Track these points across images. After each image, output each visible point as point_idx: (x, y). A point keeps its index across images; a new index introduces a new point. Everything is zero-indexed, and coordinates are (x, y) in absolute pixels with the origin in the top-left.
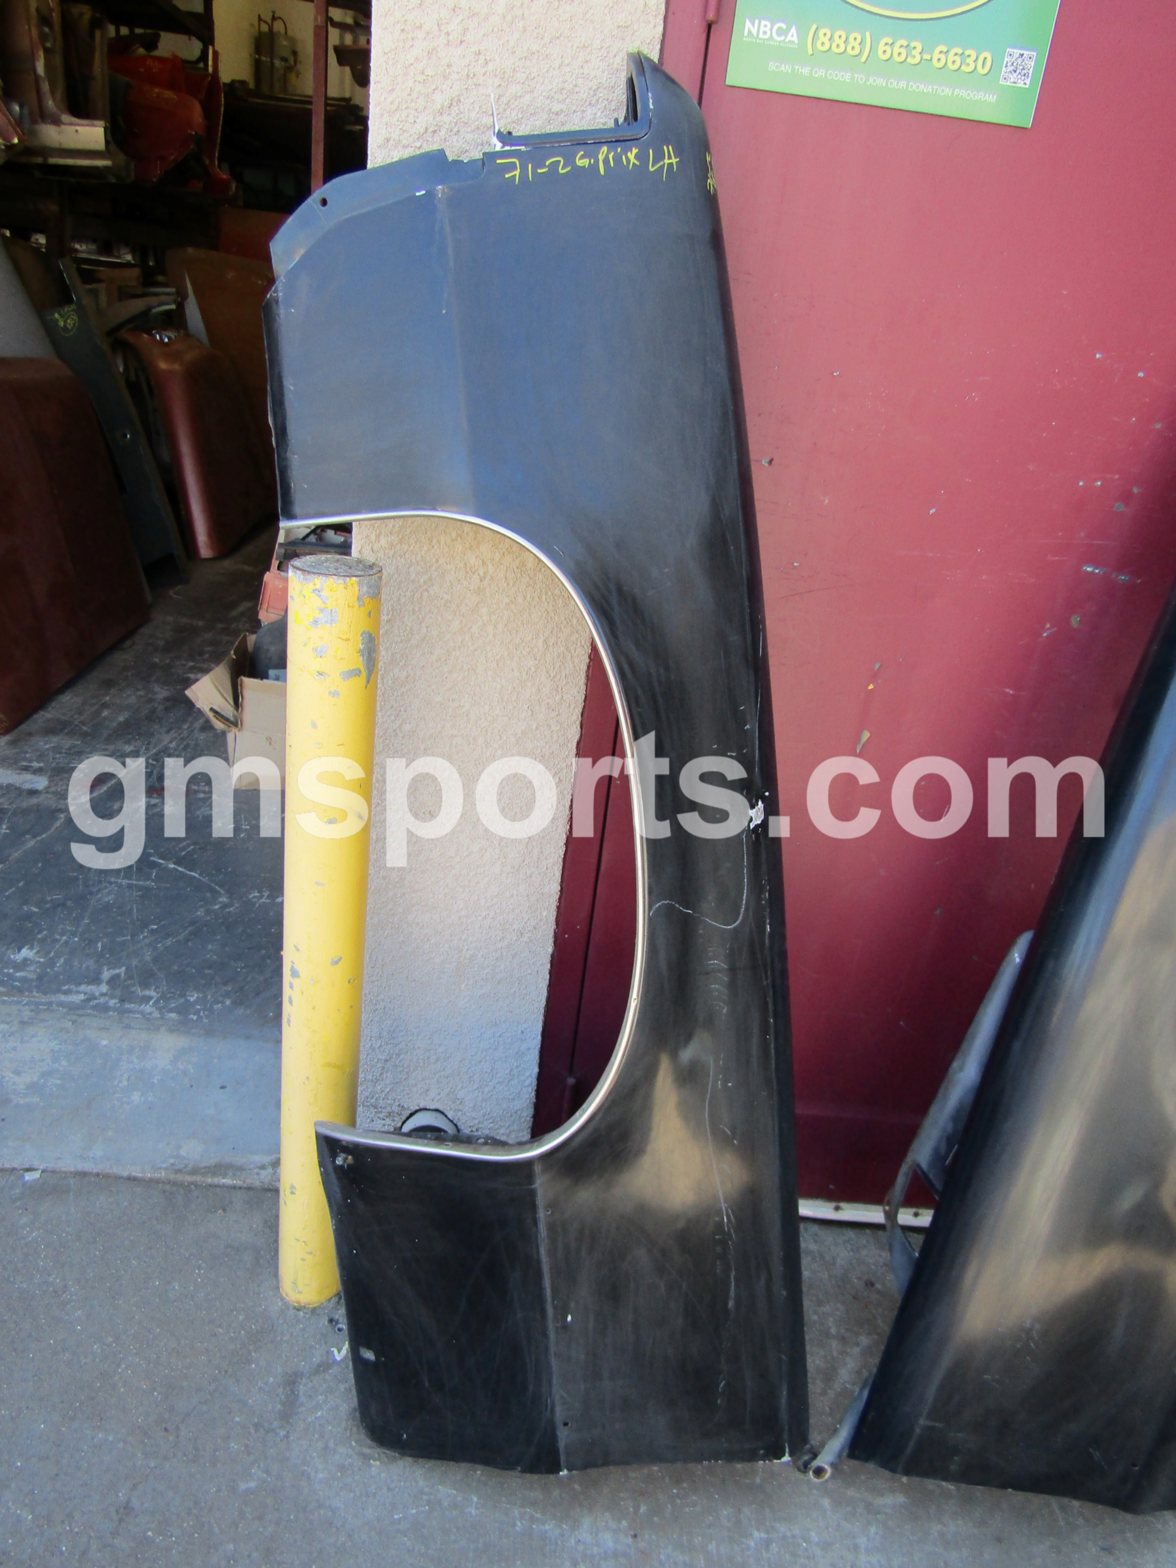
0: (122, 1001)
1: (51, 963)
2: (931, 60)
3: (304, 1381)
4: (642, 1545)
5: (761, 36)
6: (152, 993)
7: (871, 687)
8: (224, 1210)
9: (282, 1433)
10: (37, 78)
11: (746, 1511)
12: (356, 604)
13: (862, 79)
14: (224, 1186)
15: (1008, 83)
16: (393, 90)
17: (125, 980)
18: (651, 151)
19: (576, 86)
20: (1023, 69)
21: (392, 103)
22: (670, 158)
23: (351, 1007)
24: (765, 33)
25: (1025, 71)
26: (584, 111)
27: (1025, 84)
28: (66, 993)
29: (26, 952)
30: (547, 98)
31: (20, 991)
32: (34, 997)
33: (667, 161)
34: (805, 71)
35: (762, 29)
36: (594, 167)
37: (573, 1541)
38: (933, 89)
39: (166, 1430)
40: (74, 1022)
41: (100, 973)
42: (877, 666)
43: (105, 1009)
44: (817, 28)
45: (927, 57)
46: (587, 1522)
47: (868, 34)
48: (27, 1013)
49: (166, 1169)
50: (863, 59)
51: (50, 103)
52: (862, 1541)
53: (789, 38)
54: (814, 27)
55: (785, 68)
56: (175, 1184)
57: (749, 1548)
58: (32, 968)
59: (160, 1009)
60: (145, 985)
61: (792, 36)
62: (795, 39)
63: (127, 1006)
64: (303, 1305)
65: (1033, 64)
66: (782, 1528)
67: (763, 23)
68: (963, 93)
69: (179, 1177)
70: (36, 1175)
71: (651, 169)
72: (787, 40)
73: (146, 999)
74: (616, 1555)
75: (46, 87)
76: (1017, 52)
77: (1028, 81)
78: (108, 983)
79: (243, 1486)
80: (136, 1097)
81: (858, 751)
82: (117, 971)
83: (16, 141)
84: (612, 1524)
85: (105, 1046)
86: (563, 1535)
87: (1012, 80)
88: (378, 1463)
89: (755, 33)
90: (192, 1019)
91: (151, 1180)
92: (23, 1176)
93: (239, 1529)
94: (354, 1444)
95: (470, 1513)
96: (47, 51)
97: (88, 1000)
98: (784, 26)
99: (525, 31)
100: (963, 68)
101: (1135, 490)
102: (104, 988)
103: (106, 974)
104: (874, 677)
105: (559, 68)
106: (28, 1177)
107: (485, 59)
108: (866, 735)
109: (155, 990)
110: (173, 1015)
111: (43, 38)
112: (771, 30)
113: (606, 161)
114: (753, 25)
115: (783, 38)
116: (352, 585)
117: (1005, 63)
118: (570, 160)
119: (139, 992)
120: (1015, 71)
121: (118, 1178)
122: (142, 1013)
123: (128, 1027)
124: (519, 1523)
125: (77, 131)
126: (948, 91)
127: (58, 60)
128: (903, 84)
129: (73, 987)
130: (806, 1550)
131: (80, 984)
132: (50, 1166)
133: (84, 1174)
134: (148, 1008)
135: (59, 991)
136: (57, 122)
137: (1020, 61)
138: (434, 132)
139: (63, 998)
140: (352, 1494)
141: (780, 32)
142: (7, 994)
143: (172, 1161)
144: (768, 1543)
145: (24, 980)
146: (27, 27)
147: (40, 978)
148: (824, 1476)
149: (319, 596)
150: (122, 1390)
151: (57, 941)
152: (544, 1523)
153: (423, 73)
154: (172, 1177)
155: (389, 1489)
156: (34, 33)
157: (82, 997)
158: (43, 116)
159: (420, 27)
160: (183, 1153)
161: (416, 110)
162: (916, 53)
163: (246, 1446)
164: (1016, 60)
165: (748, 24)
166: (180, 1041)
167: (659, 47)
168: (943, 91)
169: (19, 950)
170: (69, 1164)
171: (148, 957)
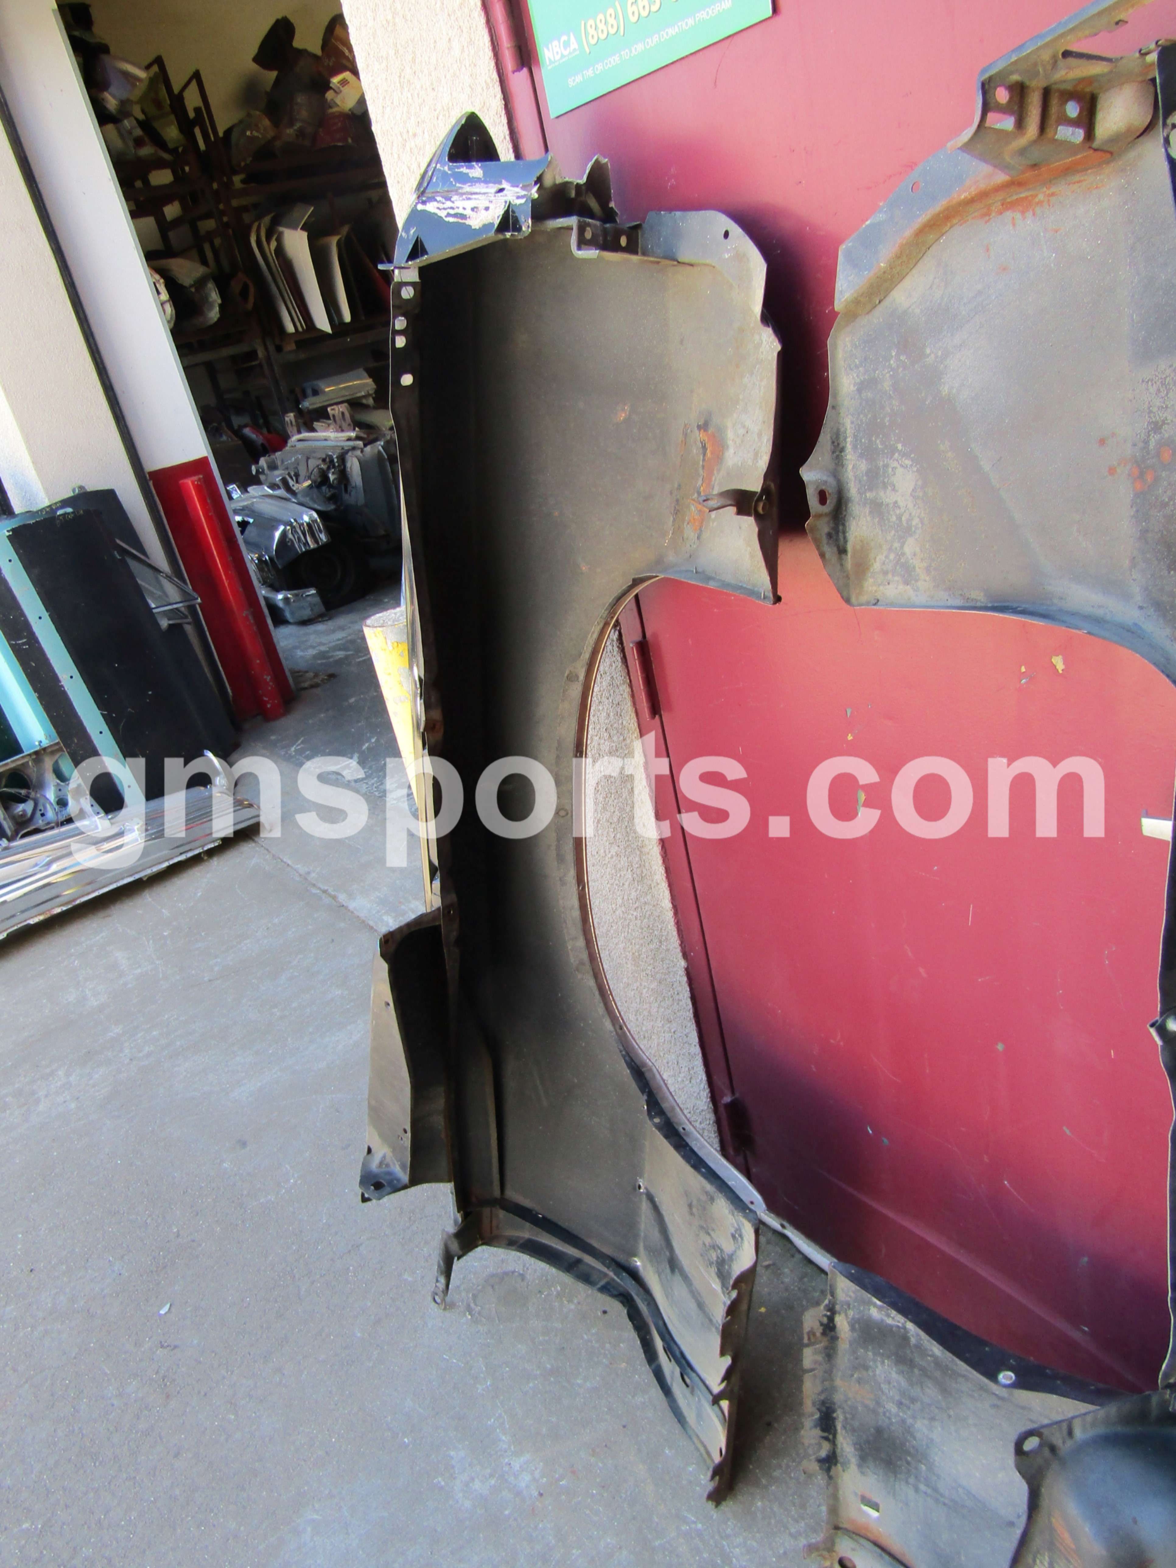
5: (558, 57)
7: (849, 738)
13: (627, 54)
24: (557, 53)
34: (591, 72)
35: (555, 51)
37: (506, 1460)
38: (678, 28)
42: (848, 713)
44: (585, 25)
46: (527, 1457)
47: (617, 4)
50: (622, 33)
53: (573, 47)
55: (579, 78)
61: (574, 43)
62: (576, 45)
67: (554, 44)
68: (703, 15)
72: (572, 50)
74: (518, 1494)
79: (406, 1276)
84: (537, 1474)
86: (506, 1451)
88: (470, 1317)
89: (553, 58)
94: (471, 1295)
95: (477, 1389)
98: (565, 39)
112: (560, 47)
114: (549, 50)
115: (568, 51)
124: (492, 1420)
126: (691, 22)
128: (656, 38)
140: (441, 1324)
141: (565, 45)
152: (505, 1434)
163: (430, 1255)
165: (546, 52)
168: (687, 24)
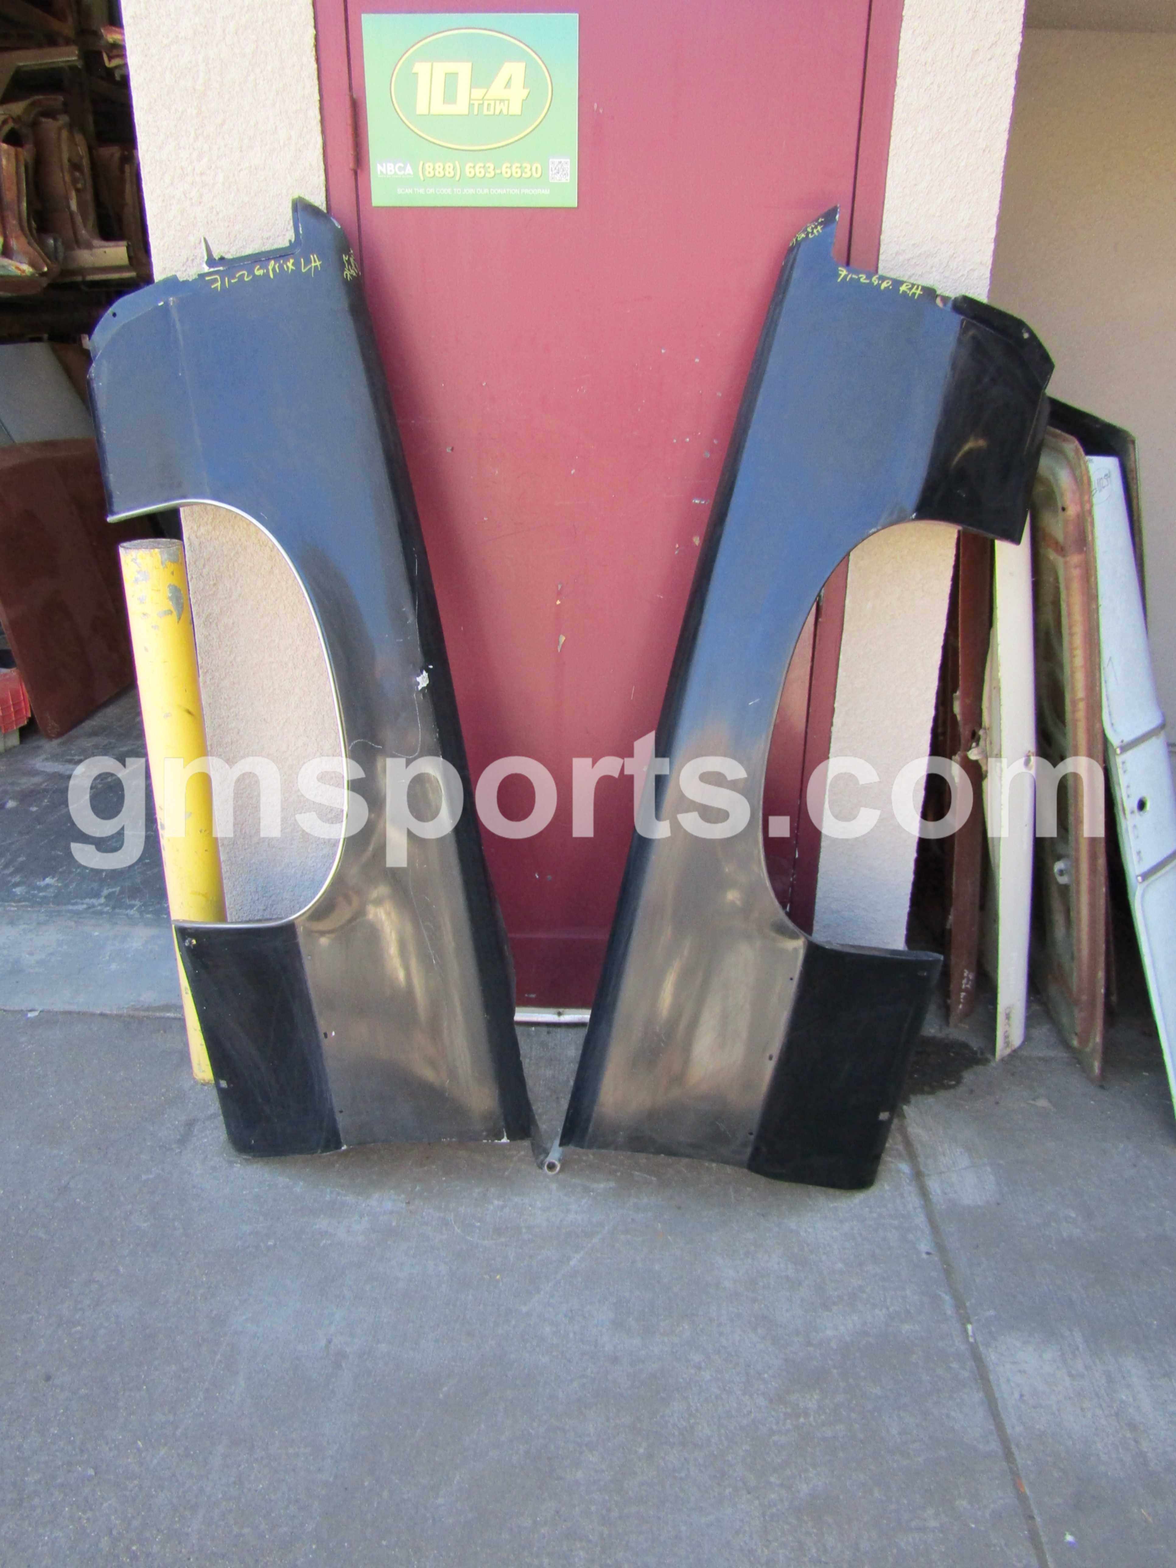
0: (114, 908)
1: (66, 886)
2: (501, 173)
3: (199, 1123)
4: (412, 1207)
5: (389, 173)
6: (137, 903)
7: (558, 602)
8: (165, 1032)
9: (177, 1151)
10: (72, 214)
11: (493, 1190)
12: (161, 567)
13: (459, 191)
14: (168, 1018)
15: (555, 181)
16: (163, 237)
17: (118, 895)
18: (302, 260)
19: (276, 220)
20: (563, 170)
21: (164, 245)
22: (315, 261)
23: (206, 851)
24: (391, 171)
25: (565, 172)
26: (284, 235)
27: (567, 180)
28: (73, 904)
29: (48, 880)
30: (260, 230)
31: (40, 904)
32: (50, 907)
33: (313, 264)
34: (422, 191)
35: (389, 169)
36: (267, 275)
37: (364, 1205)
38: (507, 191)
39: (100, 1149)
40: (76, 922)
41: (102, 891)
42: (560, 587)
43: (101, 913)
44: (423, 164)
45: (498, 171)
46: (377, 1195)
47: (457, 163)
48: (42, 918)
49: (127, 1008)
50: (457, 178)
51: (84, 232)
52: (574, 1207)
53: (407, 172)
54: (421, 163)
55: (409, 191)
56: (132, 1017)
57: (488, 1209)
58: (51, 890)
59: (141, 913)
60: (132, 897)
61: (409, 170)
62: (411, 172)
63: (117, 911)
64: (207, 1081)
65: (569, 167)
66: (516, 1199)
67: (388, 165)
68: (527, 191)
69: (136, 1013)
70: (36, 1013)
71: (303, 271)
72: (406, 173)
73: (131, 907)
74: (392, 1212)
75: (79, 219)
76: (556, 161)
77: (568, 178)
78: (106, 897)
79: (144, 1177)
80: (114, 966)
81: (559, 651)
82: (114, 890)
83: (46, 269)
84: (394, 1197)
85: (97, 936)
86: (358, 1202)
87: (558, 178)
88: (239, 1164)
89: (385, 172)
90: (164, 918)
91: (117, 1015)
92: (27, 1015)
93: (138, 1198)
94: (225, 1155)
95: (296, 1191)
96: (78, 191)
97: (89, 908)
98: (402, 165)
99: (238, 190)
100: (524, 175)
101: (715, 442)
102: (102, 900)
103: (105, 892)
104: (559, 594)
105: (263, 210)
106: (30, 1015)
107: (217, 211)
108: (562, 639)
109: (140, 900)
110: (149, 916)
111: (75, 181)
112: (394, 168)
113: (274, 270)
114: (382, 166)
115: (402, 173)
116: (156, 554)
117: (550, 169)
118: (251, 272)
119: (128, 901)
120: (558, 173)
121: (93, 1015)
122: (127, 915)
123: (116, 923)
124: (328, 1196)
125: (105, 252)
126: (517, 191)
127: (89, 196)
128: (486, 191)
129: (79, 901)
130: (530, 1211)
131: (85, 898)
132: (47, 1008)
133: (70, 1013)
134: (131, 912)
135: (69, 903)
136: (89, 247)
137: (560, 166)
138: (193, 260)
139: (70, 907)
140: (217, 1182)
141: (400, 169)
142: (30, 907)
143: (133, 1003)
144: (502, 1208)
145: (45, 897)
146: (61, 175)
147: (56, 897)
148: (555, 1170)
149: (136, 563)
150: (74, 1128)
151: (73, 872)
152: (345, 1196)
153: (180, 225)
154: (131, 1013)
155: (243, 1179)
156: (68, 178)
157: (85, 906)
158: (79, 243)
159: (174, 197)
160: (142, 999)
161: (180, 248)
162: (491, 170)
163: (152, 1157)
164: (557, 165)
165: (379, 167)
166: (153, 931)
167: (324, 189)
168: (513, 191)
169: (44, 879)
170: (59, 1007)
171: (138, 880)
